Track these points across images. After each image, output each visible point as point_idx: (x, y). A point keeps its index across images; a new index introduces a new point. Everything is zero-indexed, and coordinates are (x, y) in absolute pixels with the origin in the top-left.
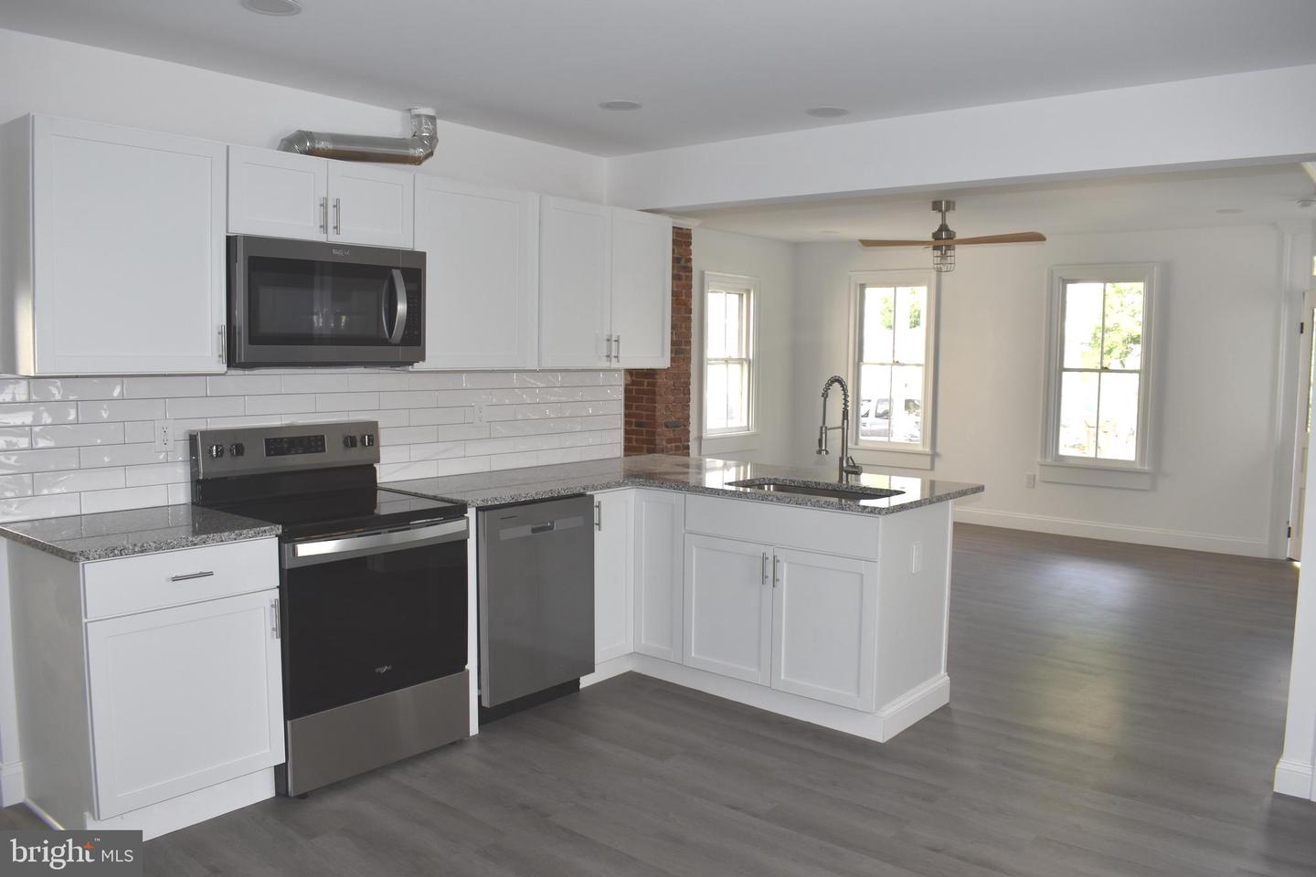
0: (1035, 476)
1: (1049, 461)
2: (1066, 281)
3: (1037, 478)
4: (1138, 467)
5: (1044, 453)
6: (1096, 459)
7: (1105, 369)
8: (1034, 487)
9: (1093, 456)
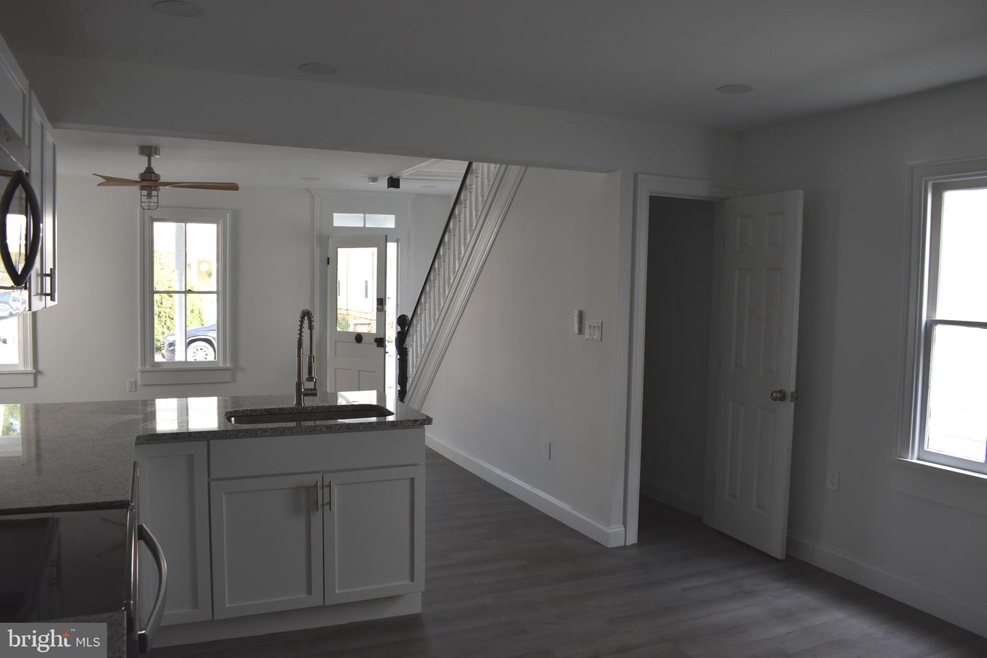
0: (136, 381)
1: (148, 367)
2: (154, 220)
3: (139, 383)
4: (221, 365)
5: (144, 363)
6: (186, 362)
7: (190, 291)
8: (136, 390)
9: (184, 360)
